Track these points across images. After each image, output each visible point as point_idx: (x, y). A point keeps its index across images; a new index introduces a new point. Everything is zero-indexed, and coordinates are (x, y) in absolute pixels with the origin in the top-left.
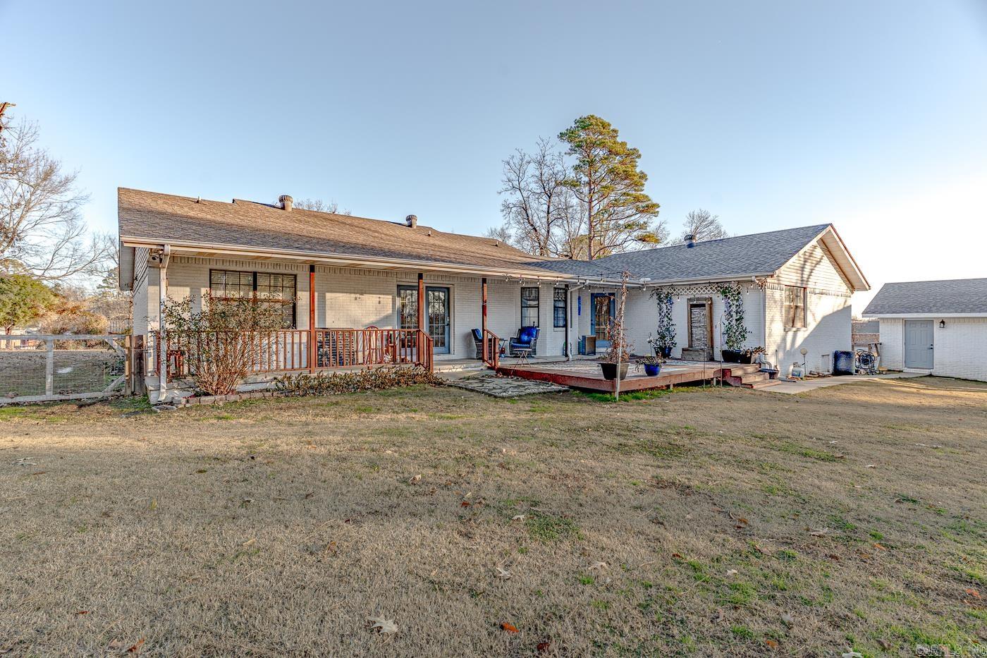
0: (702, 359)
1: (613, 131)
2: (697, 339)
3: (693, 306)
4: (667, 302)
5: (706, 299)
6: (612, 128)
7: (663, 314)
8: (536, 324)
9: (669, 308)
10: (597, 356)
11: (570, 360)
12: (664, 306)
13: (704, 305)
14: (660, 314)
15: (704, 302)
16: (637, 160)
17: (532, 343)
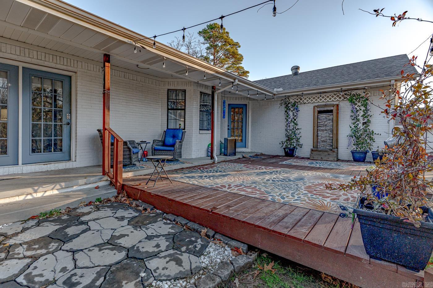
0: (331, 159)
1: (227, 32)
2: (323, 141)
3: (320, 112)
4: (294, 110)
5: (333, 105)
6: (226, 31)
7: (290, 120)
8: (182, 127)
9: (295, 114)
10: (238, 156)
11: (216, 162)
12: (291, 113)
13: (331, 111)
14: (287, 120)
15: (332, 108)
16: (238, 48)
17: (177, 145)
